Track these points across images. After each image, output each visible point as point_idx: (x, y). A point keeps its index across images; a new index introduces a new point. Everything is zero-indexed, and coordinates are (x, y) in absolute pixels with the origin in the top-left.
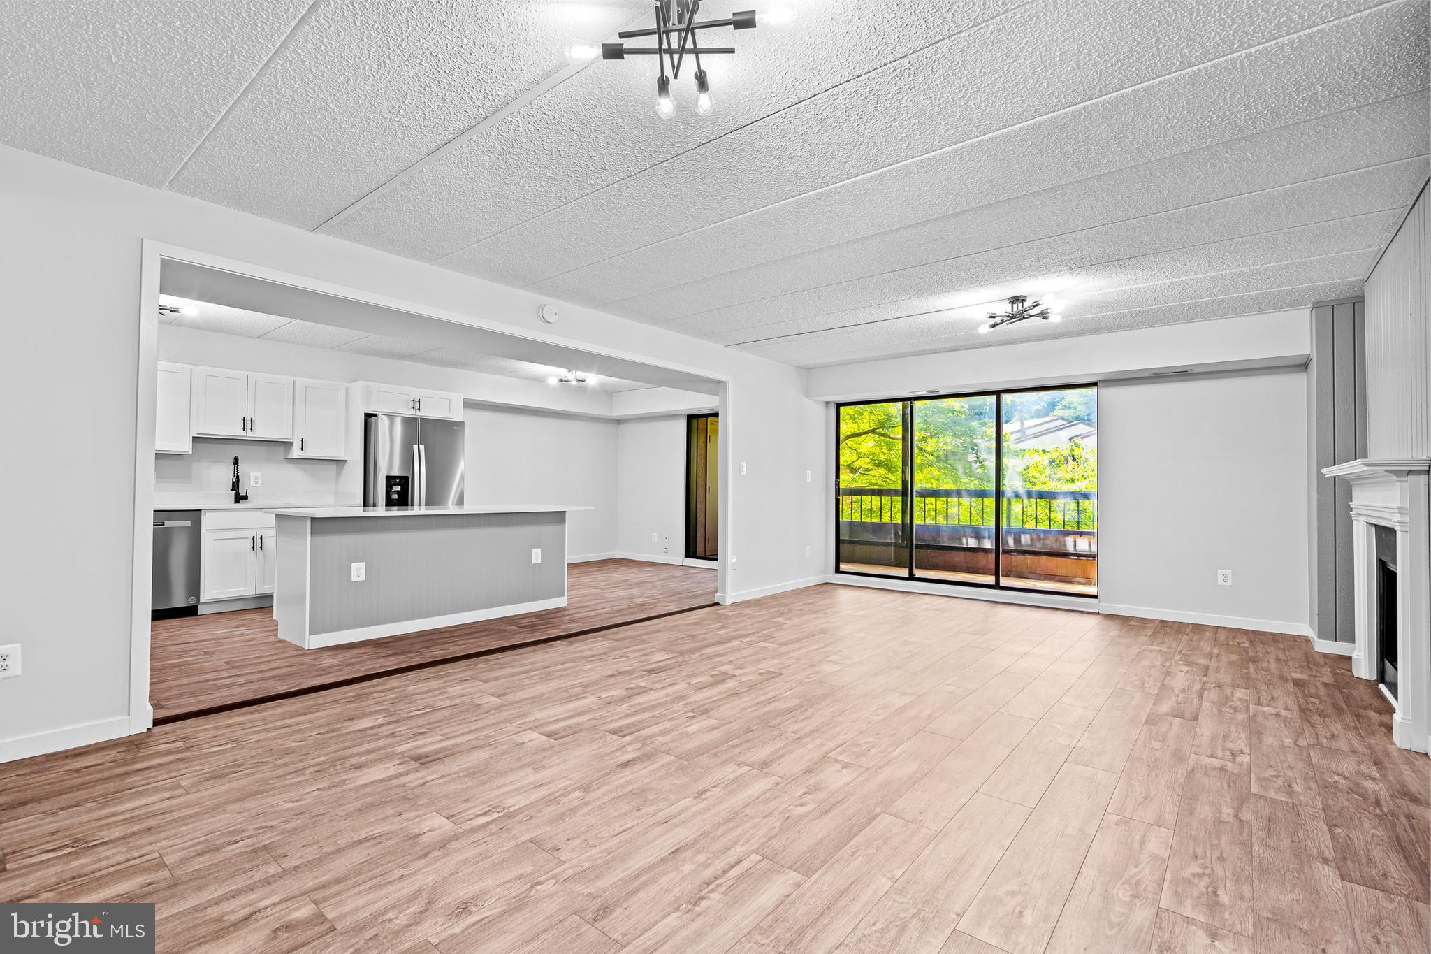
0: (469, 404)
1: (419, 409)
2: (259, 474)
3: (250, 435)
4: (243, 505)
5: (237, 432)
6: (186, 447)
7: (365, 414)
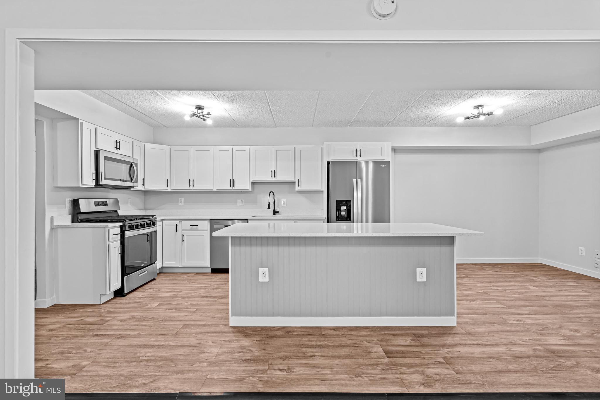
0: (395, 150)
1: (360, 156)
2: (285, 200)
3: (275, 179)
4: (277, 216)
5: (268, 178)
6: (247, 187)
7: (327, 162)
